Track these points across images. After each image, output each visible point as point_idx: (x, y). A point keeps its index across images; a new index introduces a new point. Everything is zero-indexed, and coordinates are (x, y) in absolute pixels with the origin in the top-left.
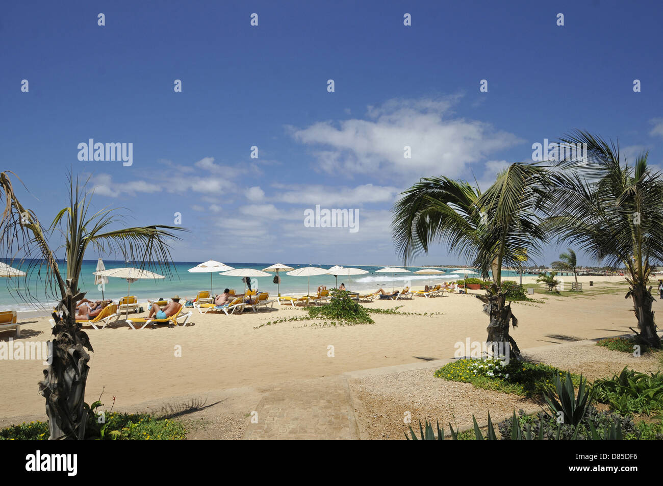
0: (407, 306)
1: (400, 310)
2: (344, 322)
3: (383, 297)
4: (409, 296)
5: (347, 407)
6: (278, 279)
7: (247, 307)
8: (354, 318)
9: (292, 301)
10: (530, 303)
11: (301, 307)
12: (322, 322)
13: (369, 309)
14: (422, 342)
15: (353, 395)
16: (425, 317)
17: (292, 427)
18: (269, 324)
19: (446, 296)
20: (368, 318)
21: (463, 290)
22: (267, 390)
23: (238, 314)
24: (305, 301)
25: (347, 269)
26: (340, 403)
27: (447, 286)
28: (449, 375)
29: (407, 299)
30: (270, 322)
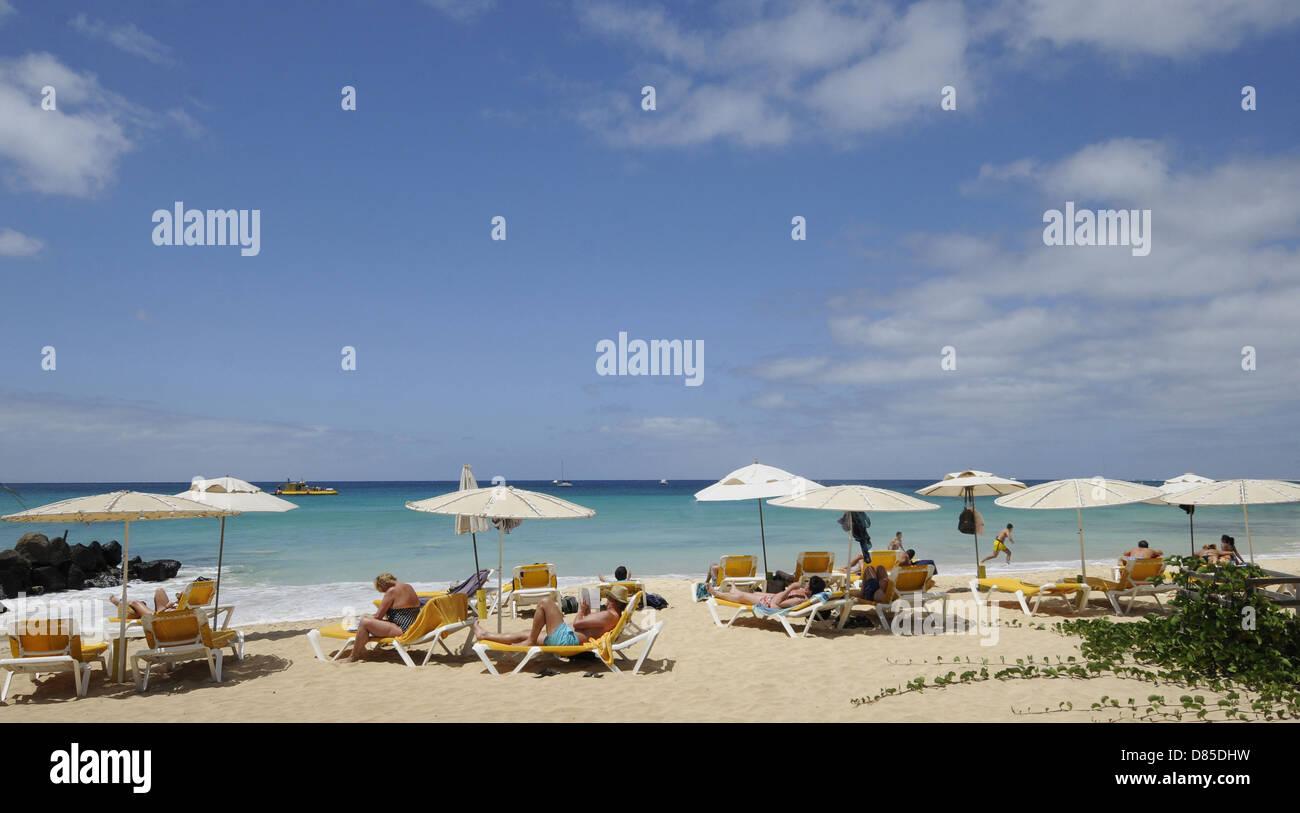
6: (973, 519)
7: (859, 609)
9: (1020, 591)
11: (1057, 619)
18: (917, 684)
24: (1070, 596)
30: (923, 678)
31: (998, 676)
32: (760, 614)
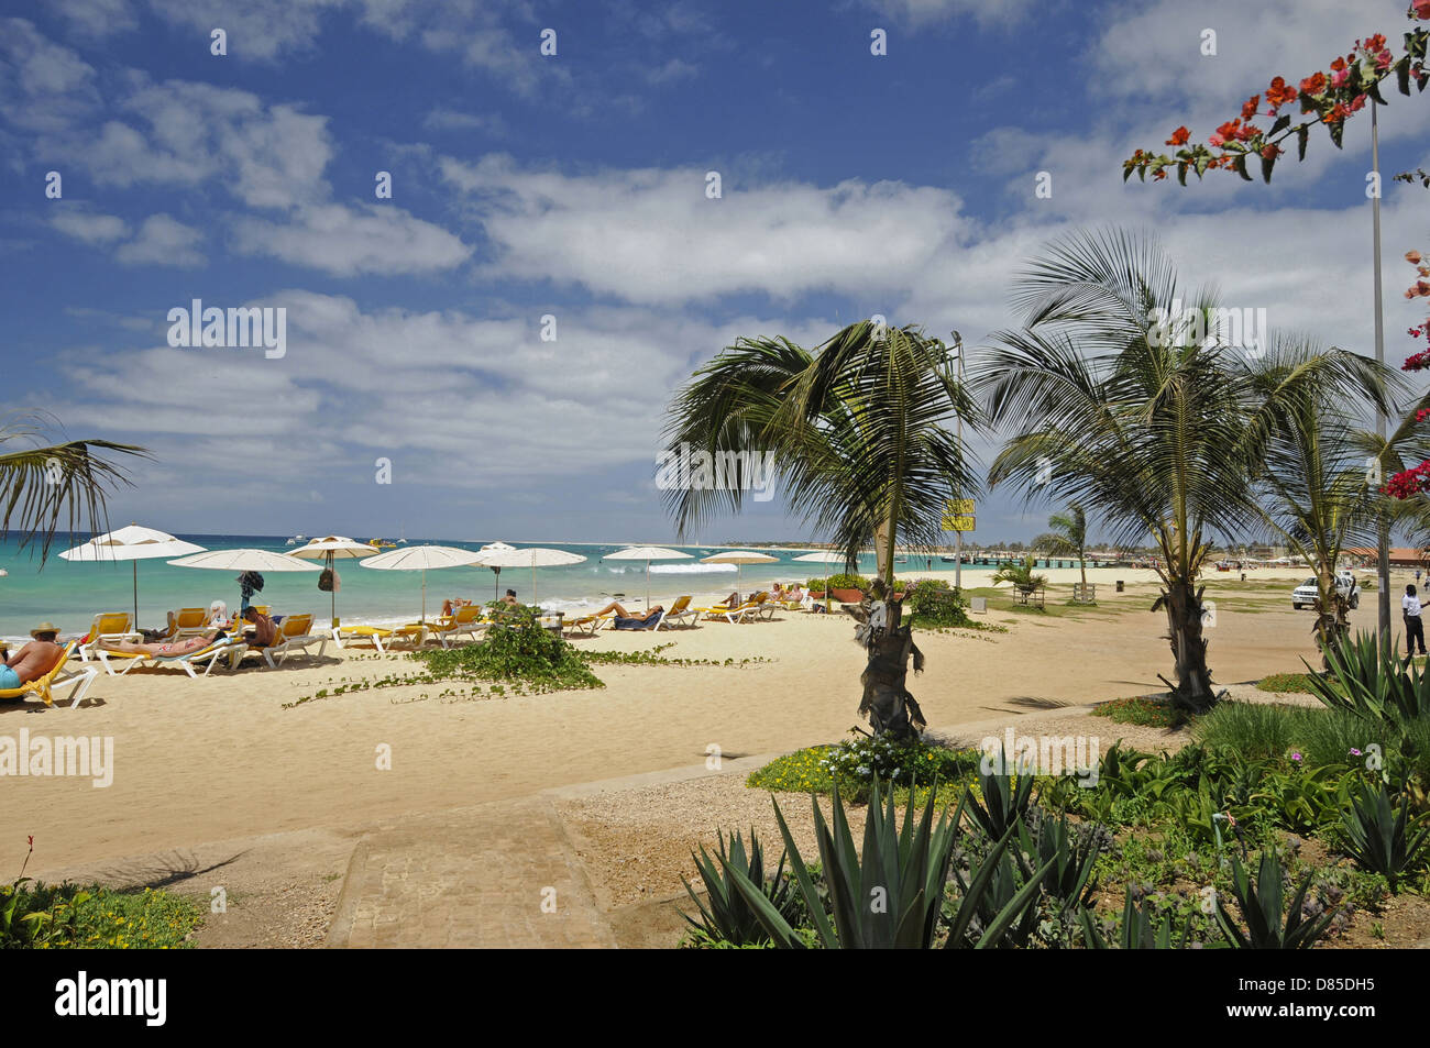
0: (684, 644)
1: (667, 654)
2: (525, 687)
3: (622, 623)
4: (688, 621)
5: (561, 847)
6: (332, 579)
7: (247, 654)
8: (550, 674)
9: (376, 636)
10: (974, 632)
11: (405, 653)
12: (468, 687)
13: (588, 653)
14: (720, 724)
15: (569, 828)
16: (729, 669)
17: (445, 886)
18: (322, 695)
19: (780, 620)
20: (586, 675)
21: (822, 603)
22: (364, 832)
23: (225, 674)
24: (412, 637)
25: (528, 552)
26: (543, 841)
27: (782, 594)
28: (778, 780)
29: (683, 627)
30: (325, 691)
31: (376, 686)
32: (150, 664)
